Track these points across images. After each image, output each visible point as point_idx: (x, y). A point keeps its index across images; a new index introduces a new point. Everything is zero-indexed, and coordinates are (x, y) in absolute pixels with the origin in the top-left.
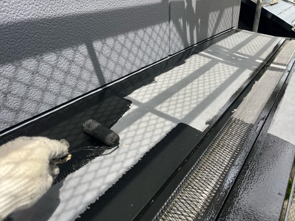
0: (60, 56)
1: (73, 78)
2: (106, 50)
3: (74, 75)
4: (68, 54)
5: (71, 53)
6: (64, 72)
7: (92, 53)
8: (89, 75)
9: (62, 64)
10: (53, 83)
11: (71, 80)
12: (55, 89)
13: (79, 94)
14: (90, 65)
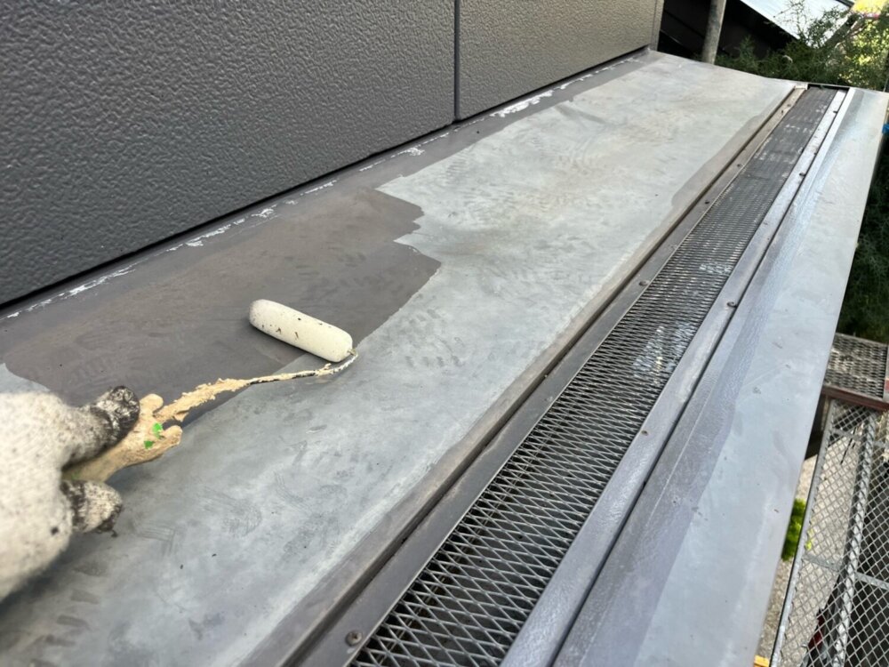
1: (153, 176)
3: (158, 166)
6: (125, 155)
8: (205, 168)
9: (117, 127)
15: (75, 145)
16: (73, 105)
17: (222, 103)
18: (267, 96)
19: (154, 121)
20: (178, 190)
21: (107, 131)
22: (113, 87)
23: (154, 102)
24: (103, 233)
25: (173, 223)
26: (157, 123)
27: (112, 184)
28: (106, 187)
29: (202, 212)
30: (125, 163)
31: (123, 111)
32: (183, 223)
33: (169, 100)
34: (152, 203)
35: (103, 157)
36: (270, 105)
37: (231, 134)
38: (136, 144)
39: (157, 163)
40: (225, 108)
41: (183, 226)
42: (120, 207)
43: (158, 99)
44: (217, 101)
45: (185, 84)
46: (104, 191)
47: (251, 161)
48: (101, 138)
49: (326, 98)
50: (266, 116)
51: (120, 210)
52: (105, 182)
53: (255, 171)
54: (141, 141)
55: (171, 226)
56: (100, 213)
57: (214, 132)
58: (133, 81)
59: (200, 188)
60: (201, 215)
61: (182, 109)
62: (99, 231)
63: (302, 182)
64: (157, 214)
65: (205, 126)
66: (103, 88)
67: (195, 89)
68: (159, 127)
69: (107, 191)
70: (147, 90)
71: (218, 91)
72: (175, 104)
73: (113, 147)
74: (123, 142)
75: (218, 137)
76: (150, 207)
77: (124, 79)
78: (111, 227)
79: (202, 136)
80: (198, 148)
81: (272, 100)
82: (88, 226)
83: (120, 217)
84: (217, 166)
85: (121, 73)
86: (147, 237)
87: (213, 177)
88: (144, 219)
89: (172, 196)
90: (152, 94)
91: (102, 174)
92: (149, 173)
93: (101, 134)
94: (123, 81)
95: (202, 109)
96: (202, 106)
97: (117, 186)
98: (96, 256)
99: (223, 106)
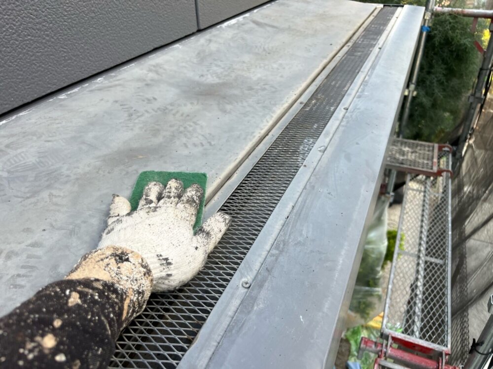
0: (10, 18)
1: (36, 60)
2: (88, 13)
3: (38, 54)
4: (24, 17)
5: (28, 14)
6: (20, 48)
7: (65, 16)
8: (63, 55)
9: (14, 33)
10: (4, 67)
11: (34, 62)
12: (7, 77)
13: (50, 88)
14: (63, 38)
17: (69, 19)
18: (93, 15)
19: (33, 29)
20: (50, 67)
21: (9, 35)
22: (10, 11)
23: (33, 19)
24: (12, 92)
25: (49, 86)
26: (35, 30)
27: (14, 64)
28: (11, 66)
29: (64, 80)
30: (20, 53)
31: (17, 24)
32: (55, 86)
33: (40, 18)
34: (36, 75)
35: (8, 50)
36: (95, 20)
37: (75, 36)
38: (25, 42)
39: (37, 52)
40: (71, 22)
41: (55, 87)
42: (20, 77)
43: (34, 17)
44: (66, 18)
45: (48, 8)
46: (10, 68)
47: (88, 51)
48: (6, 39)
49: (126, 16)
50: (94, 26)
51: (20, 79)
52: (10, 64)
53: (91, 57)
54: (27, 40)
55: (48, 87)
56: (9, 80)
57: (66, 35)
58: (20, 8)
59: (62, 66)
60: (64, 81)
61: (48, 22)
62: (10, 91)
63: (118, 63)
64: (40, 81)
65: (61, 31)
66: (5, 12)
67: (54, 11)
68: (37, 32)
69: (12, 68)
70: (28, 13)
71: (66, 12)
72: (44, 20)
73: (13, 44)
74: (17, 41)
75: (69, 38)
76: (36, 77)
77: (16, 7)
78: (16, 88)
79: (60, 37)
80: (58, 44)
81: (96, 17)
82: (4, 87)
83: (20, 82)
84: (70, 54)
85: (14, 4)
86: (36, 94)
87: (68, 60)
88: (34, 84)
89: (47, 71)
90: (31, 15)
91: (8, 59)
92: (33, 58)
93: (6, 37)
95: (58, 22)
96: (58, 21)
97: (17, 65)
98: (10, 104)
99: (70, 20)
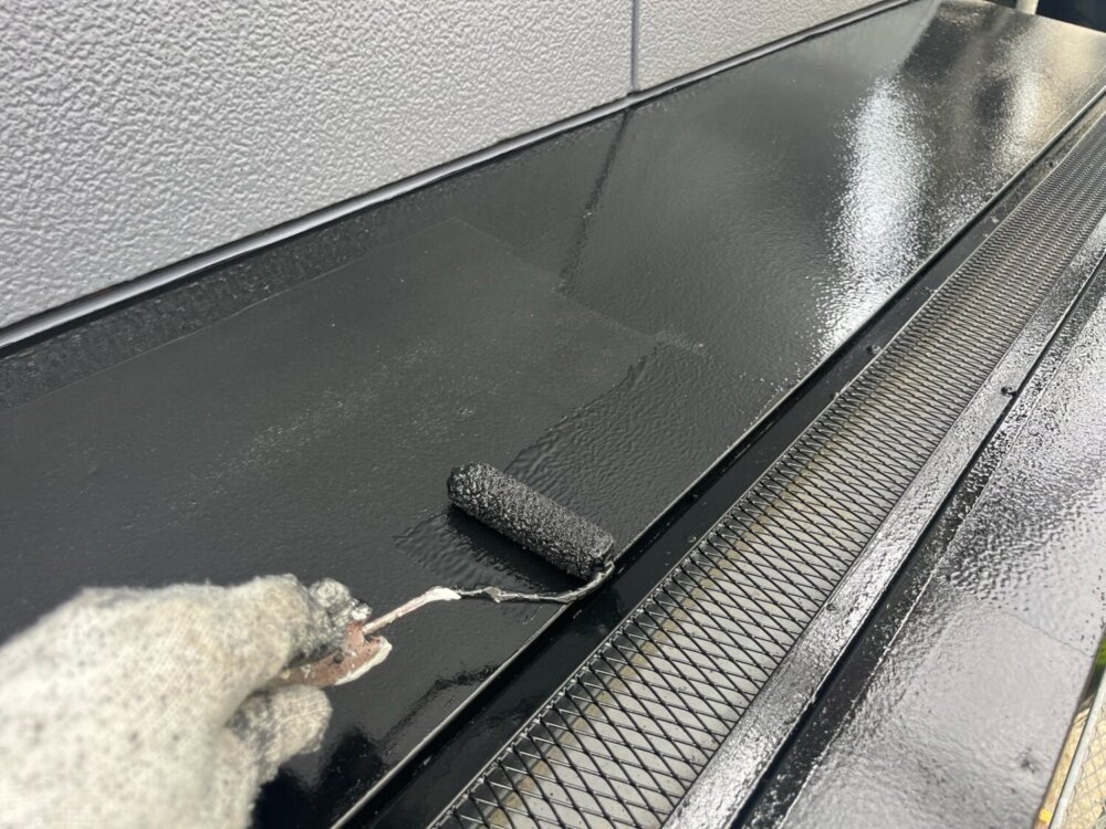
4: (129, 60)
5: (141, 54)
6: (110, 143)
7: (251, 60)
15: (31, 131)
16: (26, 75)
22: (88, 47)
27: (91, 185)
28: (81, 190)
29: (233, 224)
30: (112, 156)
31: (106, 81)
32: (205, 240)
33: (177, 64)
34: (154, 212)
35: (76, 148)
36: (340, 71)
56: (73, 226)
62: (74, 252)
63: (390, 180)
64: (164, 227)
65: (235, 101)
66: (73, 48)
67: (219, 47)
68: (163, 102)
69: (83, 195)
70: (141, 50)
71: (256, 49)
72: (187, 69)
73: (90, 132)
74: (105, 125)
75: (257, 117)
76: (151, 217)
77: (106, 35)
78: (92, 247)
79: (231, 116)
80: (225, 134)
82: (56, 245)
83: (104, 231)
84: (258, 158)
85: (100, 27)
86: (149, 260)
87: (251, 174)
88: (144, 234)
89: (185, 201)
90: (151, 56)
94: (104, 39)
